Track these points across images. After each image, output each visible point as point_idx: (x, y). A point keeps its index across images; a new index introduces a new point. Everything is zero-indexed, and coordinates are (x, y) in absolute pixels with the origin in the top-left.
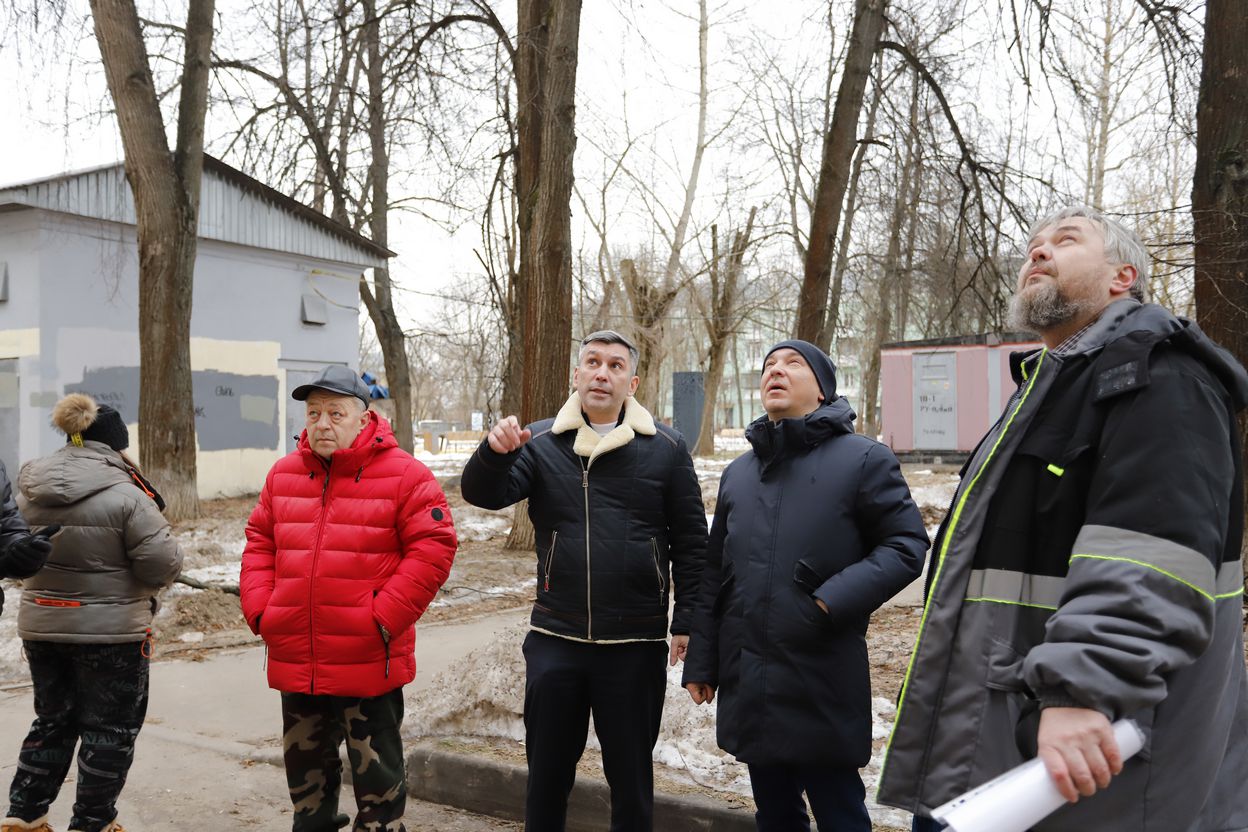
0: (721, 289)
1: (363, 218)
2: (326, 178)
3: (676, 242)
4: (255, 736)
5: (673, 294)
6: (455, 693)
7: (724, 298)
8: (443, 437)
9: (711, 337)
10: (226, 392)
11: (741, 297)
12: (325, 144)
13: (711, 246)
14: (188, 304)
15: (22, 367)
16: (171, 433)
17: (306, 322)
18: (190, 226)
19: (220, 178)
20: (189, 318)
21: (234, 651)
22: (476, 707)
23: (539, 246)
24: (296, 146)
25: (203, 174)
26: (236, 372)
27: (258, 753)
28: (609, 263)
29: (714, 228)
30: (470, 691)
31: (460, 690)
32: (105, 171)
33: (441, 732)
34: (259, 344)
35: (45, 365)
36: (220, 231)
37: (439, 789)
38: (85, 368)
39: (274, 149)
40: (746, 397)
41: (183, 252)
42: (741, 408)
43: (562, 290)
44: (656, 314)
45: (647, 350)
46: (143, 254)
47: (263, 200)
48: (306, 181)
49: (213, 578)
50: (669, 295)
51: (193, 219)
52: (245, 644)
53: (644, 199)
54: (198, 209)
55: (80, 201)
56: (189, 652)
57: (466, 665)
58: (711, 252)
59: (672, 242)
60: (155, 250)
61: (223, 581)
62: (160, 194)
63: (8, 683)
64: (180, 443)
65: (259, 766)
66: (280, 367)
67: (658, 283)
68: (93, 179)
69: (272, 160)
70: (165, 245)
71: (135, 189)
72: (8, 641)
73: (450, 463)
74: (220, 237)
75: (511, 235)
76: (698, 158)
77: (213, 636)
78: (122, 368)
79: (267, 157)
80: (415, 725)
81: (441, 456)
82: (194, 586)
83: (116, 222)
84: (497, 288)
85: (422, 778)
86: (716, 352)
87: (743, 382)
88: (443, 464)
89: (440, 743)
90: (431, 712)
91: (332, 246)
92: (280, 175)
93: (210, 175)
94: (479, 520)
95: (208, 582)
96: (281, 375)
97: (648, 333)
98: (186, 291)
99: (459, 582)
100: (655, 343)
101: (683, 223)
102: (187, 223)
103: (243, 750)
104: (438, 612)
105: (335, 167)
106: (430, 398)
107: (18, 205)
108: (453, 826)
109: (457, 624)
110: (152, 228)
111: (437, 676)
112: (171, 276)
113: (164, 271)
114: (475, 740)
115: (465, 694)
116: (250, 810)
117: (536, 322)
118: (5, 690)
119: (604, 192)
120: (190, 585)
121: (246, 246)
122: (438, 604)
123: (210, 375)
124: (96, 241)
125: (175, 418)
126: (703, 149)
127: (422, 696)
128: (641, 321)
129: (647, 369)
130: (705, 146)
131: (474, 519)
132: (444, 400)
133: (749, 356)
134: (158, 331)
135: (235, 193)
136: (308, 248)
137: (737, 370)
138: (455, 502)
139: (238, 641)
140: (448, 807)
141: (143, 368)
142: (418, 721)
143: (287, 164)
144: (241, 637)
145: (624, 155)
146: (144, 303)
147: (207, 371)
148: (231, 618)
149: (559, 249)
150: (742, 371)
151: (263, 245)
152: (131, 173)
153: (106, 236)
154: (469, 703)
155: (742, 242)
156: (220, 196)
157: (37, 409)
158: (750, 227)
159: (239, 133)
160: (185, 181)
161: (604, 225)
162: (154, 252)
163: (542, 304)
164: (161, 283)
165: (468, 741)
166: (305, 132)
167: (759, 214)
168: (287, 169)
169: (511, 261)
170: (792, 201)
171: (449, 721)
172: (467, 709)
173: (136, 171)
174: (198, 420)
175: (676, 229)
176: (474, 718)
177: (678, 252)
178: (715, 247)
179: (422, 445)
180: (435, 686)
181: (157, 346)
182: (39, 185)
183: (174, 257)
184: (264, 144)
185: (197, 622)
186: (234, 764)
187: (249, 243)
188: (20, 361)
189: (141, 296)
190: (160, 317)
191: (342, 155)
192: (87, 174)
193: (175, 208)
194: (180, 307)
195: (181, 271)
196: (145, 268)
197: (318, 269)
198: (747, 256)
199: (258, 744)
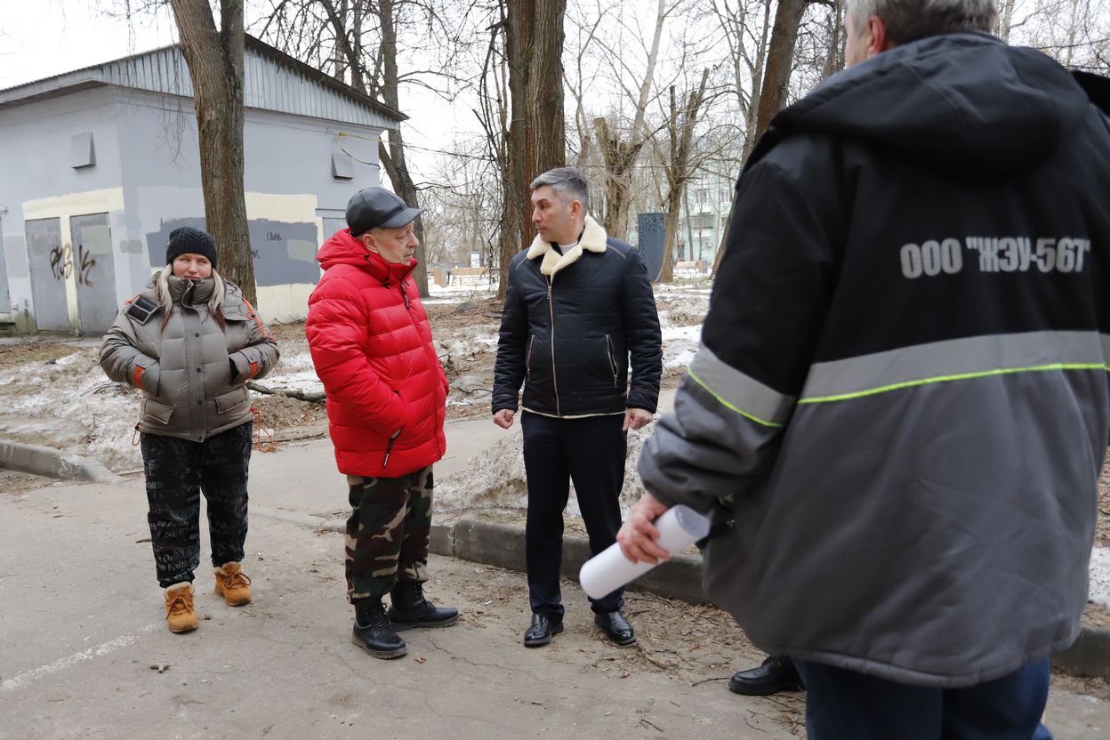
0: (678, 143)
1: (377, 89)
2: (345, 56)
3: (641, 102)
4: (324, 511)
5: (638, 147)
6: (490, 474)
7: (681, 149)
8: (449, 274)
9: (671, 183)
10: (276, 237)
11: (695, 149)
12: (342, 25)
13: (670, 104)
14: (241, 161)
15: (112, 219)
16: (234, 270)
17: (337, 177)
18: (238, 94)
19: (259, 55)
20: (243, 174)
21: (300, 443)
22: (509, 484)
23: (535, 97)
24: (319, 28)
25: (245, 52)
26: (283, 220)
27: (328, 524)
28: (584, 122)
29: (672, 89)
30: (503, 471)
31: (494, 471)
32: (165, 50)
33: (480, 506)
34: (300, 197)
35: (130, 218)
36: (262, 101)
37: (482, 552)
38: (162, 220)
39: (301, 31)
40: (696, 235)
41: (234, 116)
42: (691, 245)
43: (556, 135)
44: (626, 164)
45: (618, 194)
46: (201, 119)
47: (296, 74)
48: (328, 60)
49: (277, 386)
50: (636, 147)
51: (239, 88)
52: (308, 437)
53: (612, 65)
54: (243, 79)
55: (144, 78)
56: (264, 444)
57: (498, 450)
58: (669, 109)
59: (637, 102)
60: (211, 115)
61: (286, 387)
62: (211, 66)
63: (124, 470)
64: (242, 278)
65: (330, 534)
66: (317, 215)
67: (625, 137)
68: (154, 58)
69: (300, 40)
70: (219, 111)
71: (190, 63)
72: (121, 437)
73: (457, 294)
74: (262, 106)
75: (502, 98)
76: (659, 26)
77: (282, 432)
78: (190, 218)
79: (295, 38)
80: (457, 500)
81: (449, 288)
82: (263, 393)
83: (176, 95)
84: (494, 143)
85: (467, 543)
86: (674, 195)
87: (693, 224)
88: (452, 294)
89: (480, 515)
90: (470, 489)
91: (354, 112)
92: (307, 54)
93: (250, 53)
94: (488, 336)
95: (274, 389)
96: (319, 222)
97: (619, 180)
98: (238, 150)
99: (478, 385)
100: (624, 187)
101: (646, 85)
102: (235, 91)
103: (316, 521)
104: (462, 410)
105: (352, 46)
106: (436, 242)
107: (96, 82)
108: (496, 581)
109: (479, 419)
110: (206, 97)
111: (473, 459)
112: (225, 137)
113: (219, 133)
114: (510, 512)
115: (499, 474)
116: (327, 569)
117: (535, 164)
118: (122, 475)
119: (579, 59)
120: (259, 391)
121: (283, 113)
122: (462, 404)
123: (262, 223)
124: (157, 111)
125: (236, 257)
126: (663, 18)
127: (462, 476)
128: (613, 169)
129: (618, 210)
130: (665, 16)
131: (484, 335)
132: (447, 244)
133: (697, 202)
134: (217, 184)
135: (272, 68)
136: (335, 114)
137: (688, 213)
138: (467, 323)
139: (302, 435)
140: (490, 567)
141: (208, 217)
142: (460, 497)
143: (313, 44)
144: (304, 432)
145: (596, 25)
146: (205, 161)
147: (259, 220)
148: (294, 417)
149: (553, 99)
150: (692, 214)
151: (298, 112)
152: (185, 49)
153: (167, 107)
154: (503, 481)
155: (696, 100)
156: (260, 71)
157: (127, 255)
158: (703, 87)
159: (271, 18)
160: (231, 55)
161: (580, 88)
162: (209, 118)
163: (540, 148)
164: (218, 144)
165: (504, 512)
166: (325, 16)
167: (711, 76)
168: (312, 49)
169: (503, 121)
170: (737, 66)
171: (486, 496)
172: (502, 486)
173: (189, 47)
174: (255, 260)
175: (640, 90)
176: (508, 493)
177: (643, 109)
178: (673, 106)
179: (433, 280)
180: (471, 468)
181: (218, 198)
182: (110, 65)
183: (226, 121)
184: (293, 27)
185: (268, 421)
186: (309, 534)
187: (286, 110)
188: (110, 215)
189: (201, 156)
190: (219, 173)
191: (357, 35)
192: (149, 54)
193: (224, 79)
194: (235, 165)
195: (233, 133)
196: (203, 132)
197: (344, 132)
198: (700, 112)
199: (327, 517)
